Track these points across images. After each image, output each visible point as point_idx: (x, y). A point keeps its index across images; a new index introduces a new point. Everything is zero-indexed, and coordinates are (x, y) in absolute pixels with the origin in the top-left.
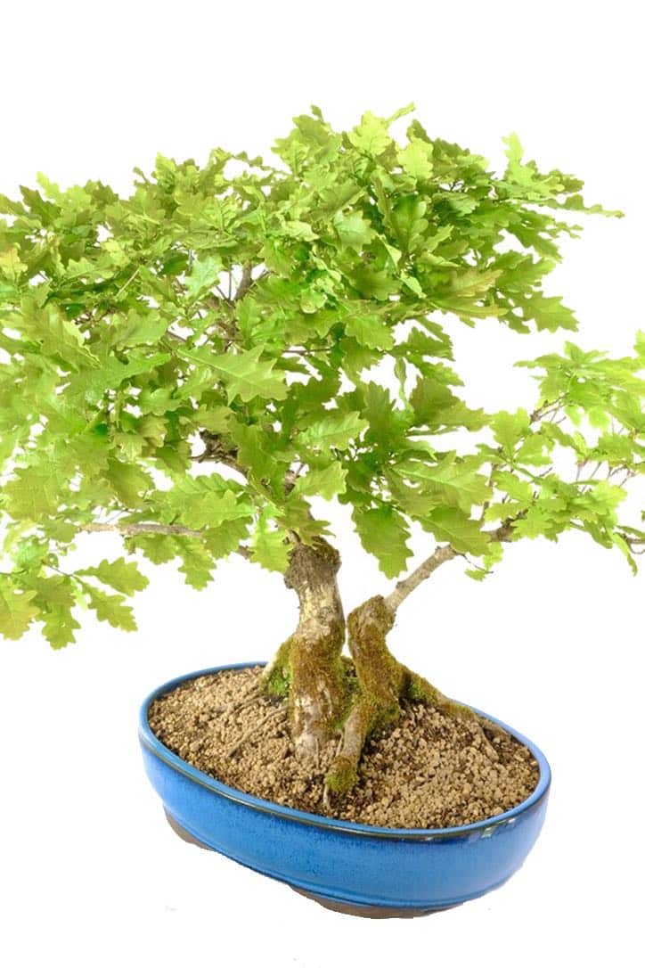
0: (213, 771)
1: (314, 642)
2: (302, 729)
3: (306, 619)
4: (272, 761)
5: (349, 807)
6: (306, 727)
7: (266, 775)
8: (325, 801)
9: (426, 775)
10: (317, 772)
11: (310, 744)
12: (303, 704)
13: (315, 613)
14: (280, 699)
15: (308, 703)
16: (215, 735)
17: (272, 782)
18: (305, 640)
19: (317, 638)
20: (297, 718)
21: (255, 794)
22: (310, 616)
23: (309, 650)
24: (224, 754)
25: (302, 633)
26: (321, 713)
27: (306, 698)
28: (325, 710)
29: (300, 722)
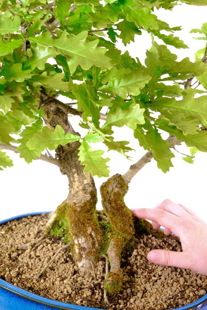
0: (30, 289)
1: (81, 205)
2: (82, 257)
3: (75, 191)
4: (66, 278)
5: (120, 301)
6: (84, 256)
7: (65, 287)
8: (106, 300)
9: (157, 276)
10: (96, 282)
11: (88, 266)
12: (80, 242)
13: (81, 187)
14: (60, 239)
15: (83, 241)
16: (25, 265)
17: (70, 291)
18: (75, 204)
19: (83, 202)
20: (77, 251)
21: (61, 300)
22: (77, 189)
23: (79, 209)
24: (35, 277)
25: (73, 200)
26: (91, 246)
27: (82, 239)
28: (94, 244)
29: (80, 253)
